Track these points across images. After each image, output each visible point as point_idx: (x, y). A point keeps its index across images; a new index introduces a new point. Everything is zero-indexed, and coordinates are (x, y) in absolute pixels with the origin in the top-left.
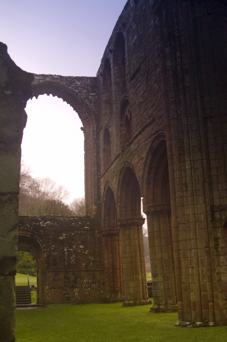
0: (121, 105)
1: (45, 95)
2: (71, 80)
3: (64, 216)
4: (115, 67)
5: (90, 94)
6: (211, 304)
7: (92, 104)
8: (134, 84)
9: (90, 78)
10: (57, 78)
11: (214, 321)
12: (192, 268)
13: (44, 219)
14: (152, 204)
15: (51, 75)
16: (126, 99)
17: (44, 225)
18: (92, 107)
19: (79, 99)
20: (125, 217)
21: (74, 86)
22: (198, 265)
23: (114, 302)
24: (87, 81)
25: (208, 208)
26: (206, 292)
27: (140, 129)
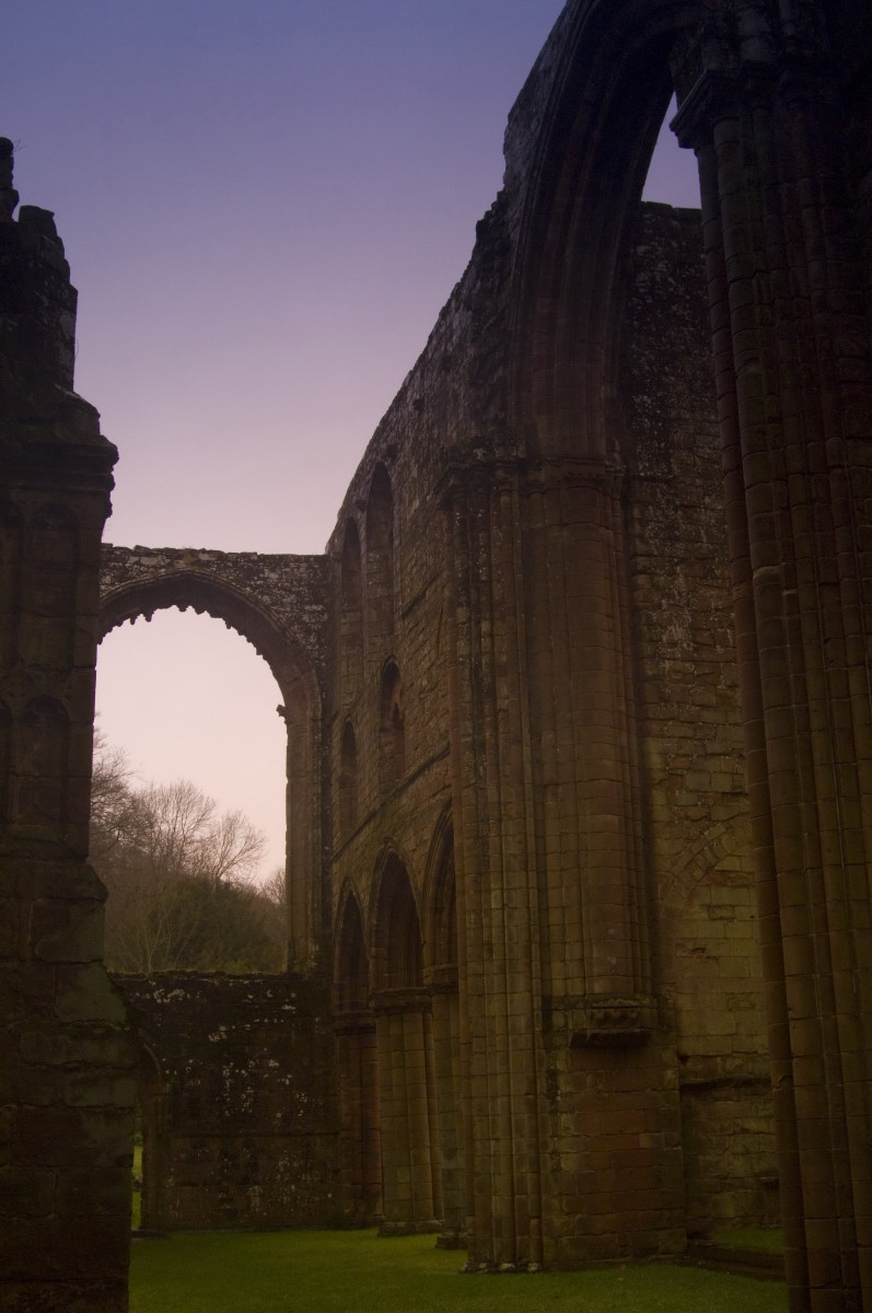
0: (382, 673)
1: (174, 608)
2: (250, 565)
3: (222, 974)
4: (371, 554)
5: (307, 608)
6: (534, 1222)
7: (312, 639)
8: (411, 630)
9: (307, 558)
10: (209, 562)
11: (541, 1260)
12: (497, 1139)
13: (165, 982)
14: (444, 966)
15: (192, 552)
16: (393, 663)
17: (165, 1000)
18: (310, 647)
19: (273, 623)
20: (390, 987)
21: (260, 586)
22: (511, 1133)
23: (364, 1225)
24: (298, 568)
25: (538, 1002)
26: (523, 1197)
27: (422, 761)
